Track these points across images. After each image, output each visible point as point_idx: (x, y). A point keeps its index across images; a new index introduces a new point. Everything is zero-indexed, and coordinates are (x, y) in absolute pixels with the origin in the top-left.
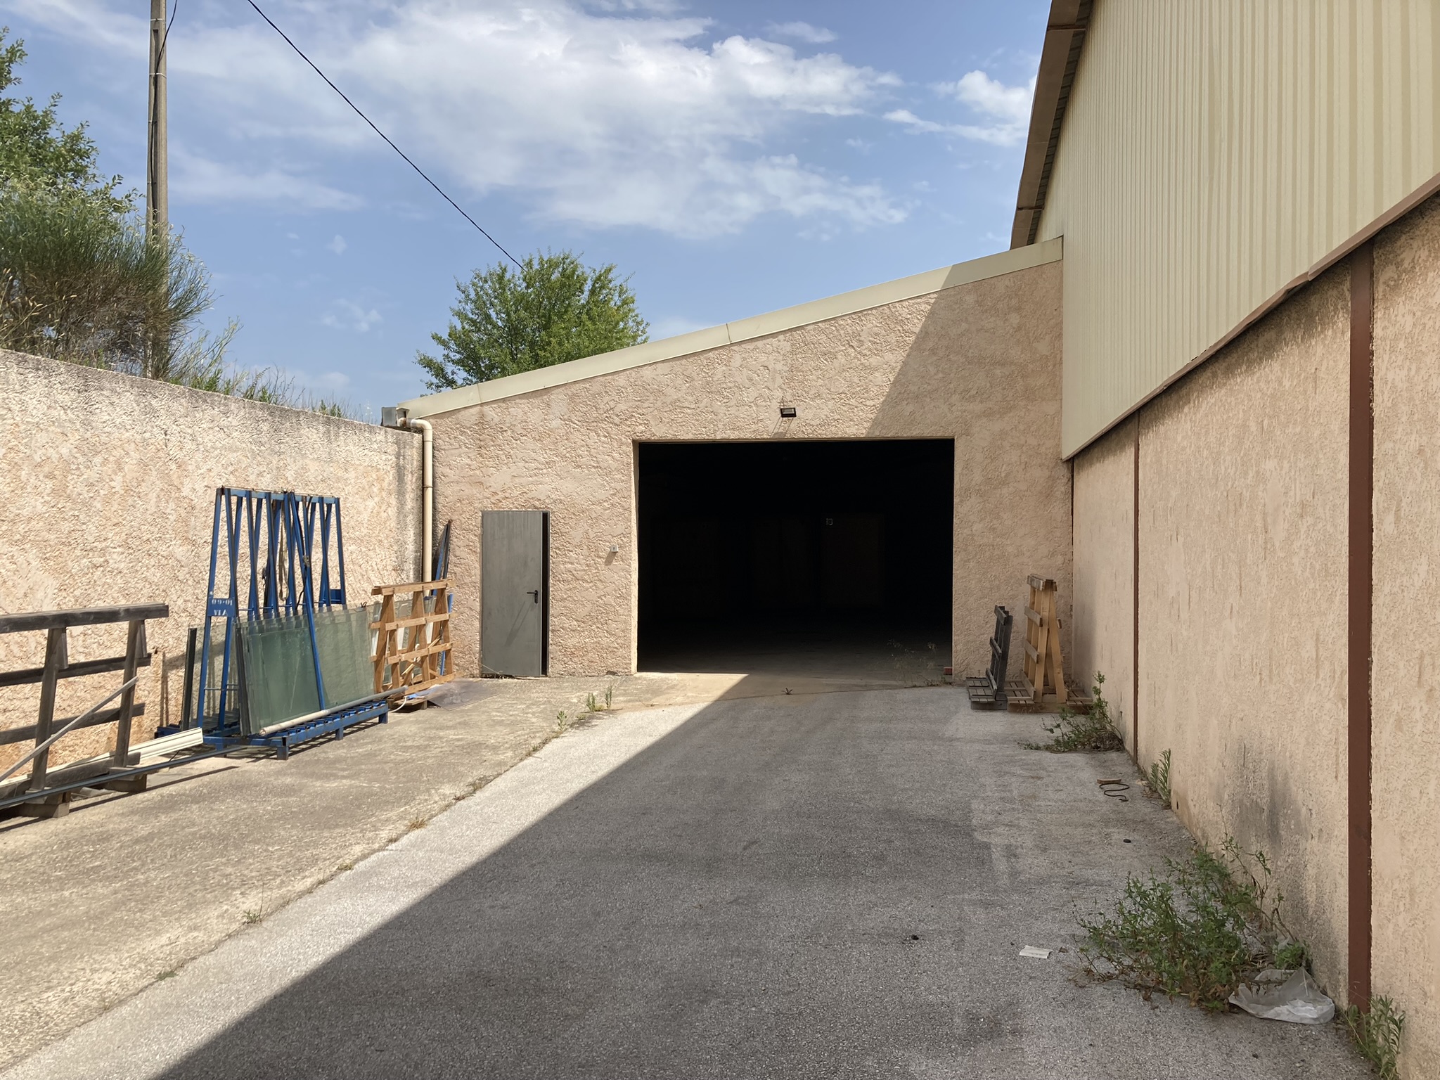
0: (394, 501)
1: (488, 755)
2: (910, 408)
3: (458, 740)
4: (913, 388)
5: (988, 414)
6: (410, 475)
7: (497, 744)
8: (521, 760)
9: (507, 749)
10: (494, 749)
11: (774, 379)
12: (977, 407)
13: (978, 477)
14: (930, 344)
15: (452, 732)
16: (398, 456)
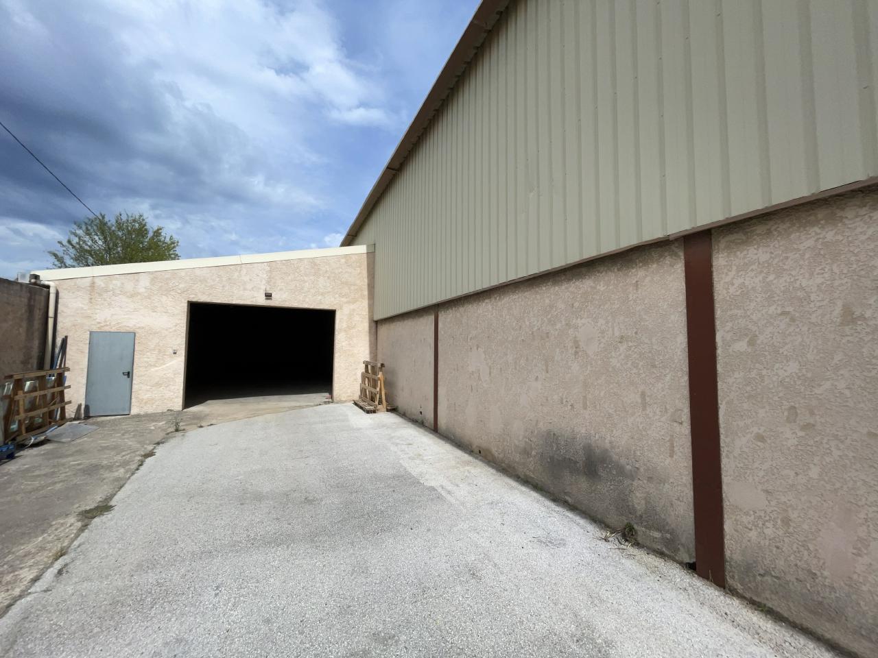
0: (24, 324)
1: (107, 474)
2: (320, 298)
3: (79, 465)
4: (321, 290)
5: (348, 302)
6: (38, 311)
7: (109, 464)
8: (133, 474)
9: (118, 466)
10: (110, 468)
11: (261, 281)
12: (344, 300)
13: (345, 325)
14: (328, 275)
15: (70, 459)
16: (30, 299)
